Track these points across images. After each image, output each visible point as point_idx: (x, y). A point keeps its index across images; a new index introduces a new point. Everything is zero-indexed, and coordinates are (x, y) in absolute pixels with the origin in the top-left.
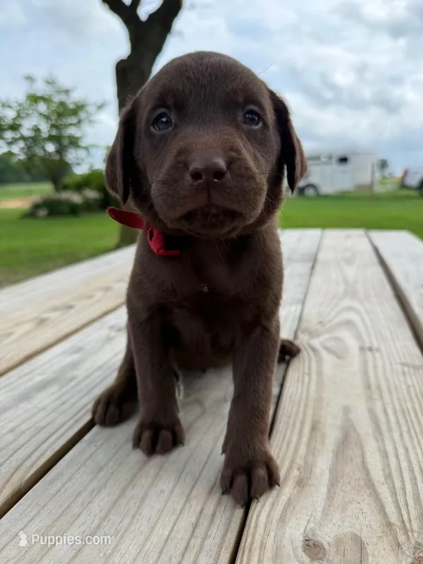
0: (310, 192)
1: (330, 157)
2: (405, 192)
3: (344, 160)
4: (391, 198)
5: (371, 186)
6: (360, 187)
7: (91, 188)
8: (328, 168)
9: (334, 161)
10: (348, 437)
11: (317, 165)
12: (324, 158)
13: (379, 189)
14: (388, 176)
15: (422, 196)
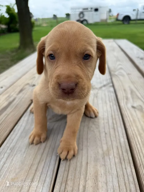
0: (85, 22)
1: (92, 8)
2: (118, 22)
3: (96, 10)
4: (113, 24)
5: (106, 20)
6: (102, 20)
7: (2, 24)
8: (91, 13)
9: (93, 10)
10: (132, 92)
11: (87, 11)
12: (90, 9)
13: (109, 21)
14: (111, 15)
15: (124, 23)
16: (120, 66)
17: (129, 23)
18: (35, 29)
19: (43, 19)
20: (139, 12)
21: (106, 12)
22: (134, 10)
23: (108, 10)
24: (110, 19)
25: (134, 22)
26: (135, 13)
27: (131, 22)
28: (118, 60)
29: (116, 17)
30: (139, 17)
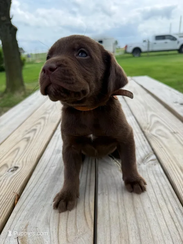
3: (101, 42)
13: (117, 54)
14: (118, 48)
15: (134, 56)
16: (154, 119)
17: (140, 56)
18: (27, 66)
19: (37, 55)
20: (150, 43)
21: (112, 45)
22: (144, 41)
23: (114, 42)
24: (118, 52)
25: (146, 54)
26: (145, 44)
27: (142, 54)
28: (147, 108)
29: (124, 49)
30: (151, 49)
